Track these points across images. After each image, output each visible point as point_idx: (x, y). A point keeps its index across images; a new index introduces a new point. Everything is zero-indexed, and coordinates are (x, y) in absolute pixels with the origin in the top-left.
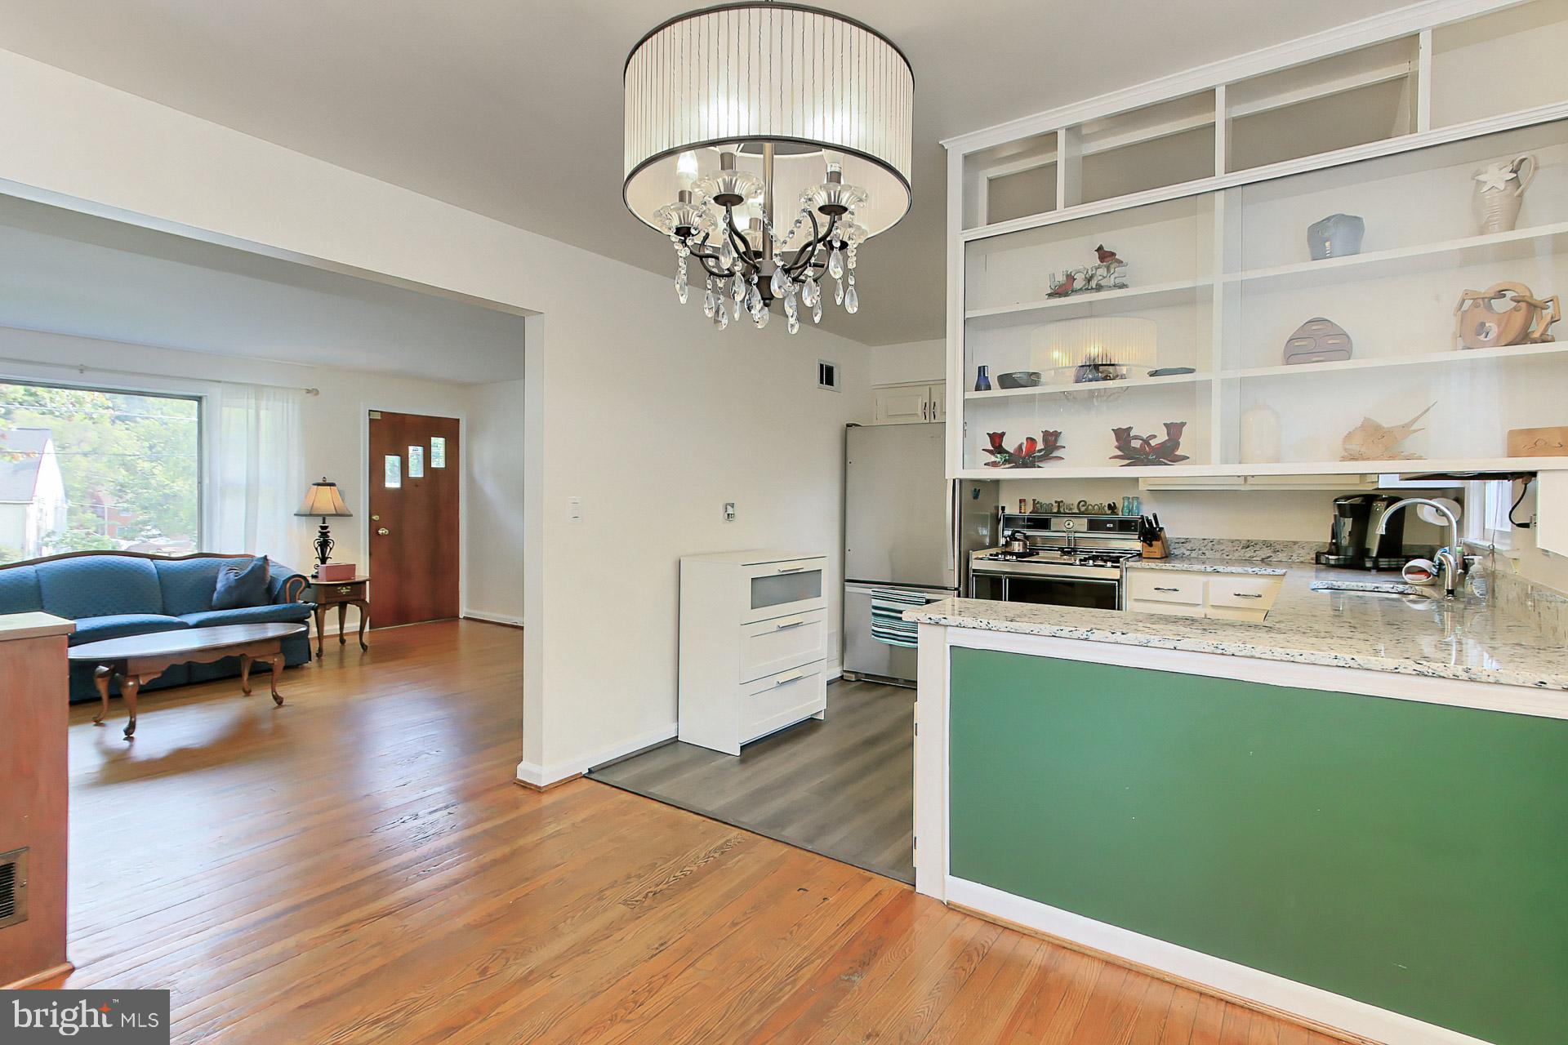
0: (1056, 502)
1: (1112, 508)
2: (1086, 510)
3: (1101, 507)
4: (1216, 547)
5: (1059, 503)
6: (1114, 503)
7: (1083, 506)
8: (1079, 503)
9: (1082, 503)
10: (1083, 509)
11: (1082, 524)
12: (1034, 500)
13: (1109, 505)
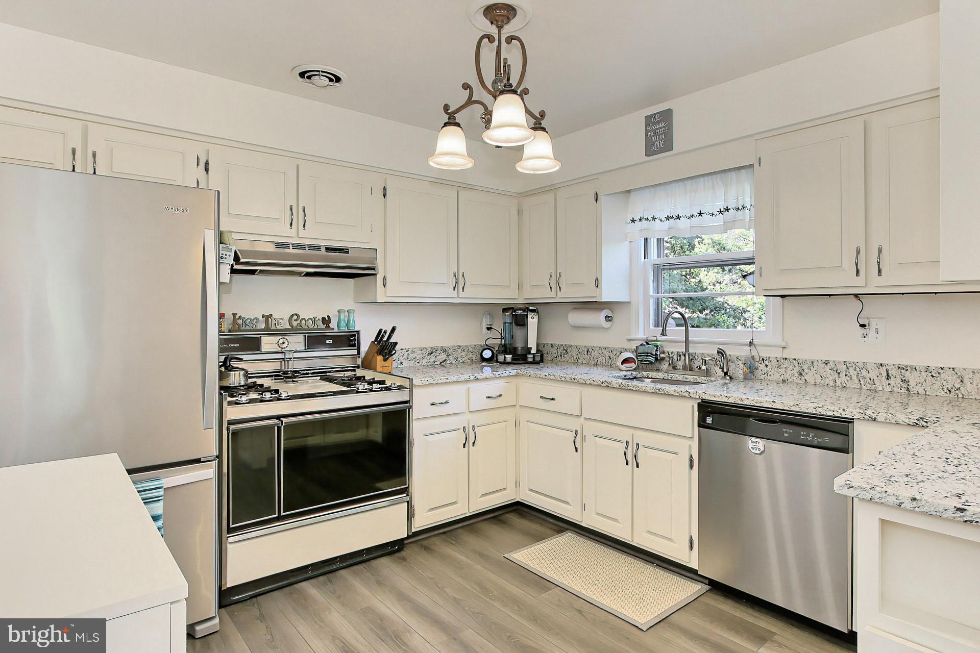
0: (263, 316)
1: (326, 321)
2: (300, 324)
3: (314, 320)
4: (411, 355)
5: (267, 318)
6: (328, 317)
7: (296, 320)
8: (292, 316)
9: (295, 317)
10: (295, 324)
11: (297, 342)
12: (234, 315)
13: (323, 319)
